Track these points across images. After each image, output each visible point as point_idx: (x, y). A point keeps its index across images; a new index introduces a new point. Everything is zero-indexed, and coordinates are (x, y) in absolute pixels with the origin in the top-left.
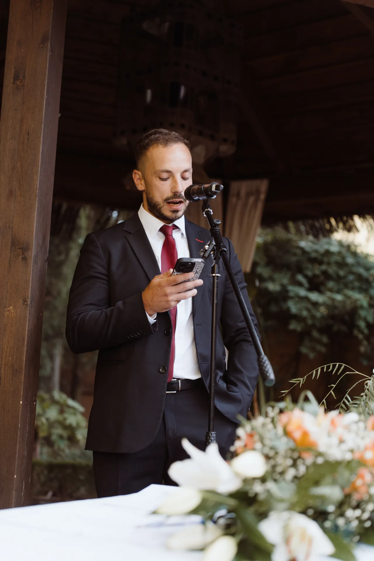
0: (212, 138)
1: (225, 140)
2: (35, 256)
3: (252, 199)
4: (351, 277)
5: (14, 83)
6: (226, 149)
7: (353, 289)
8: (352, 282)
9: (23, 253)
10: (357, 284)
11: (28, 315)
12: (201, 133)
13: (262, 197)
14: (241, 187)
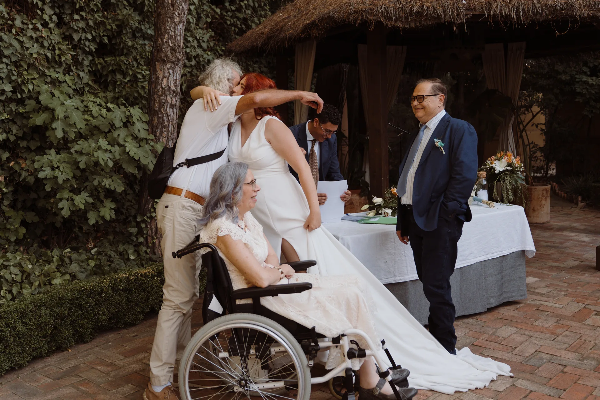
3: (518, 53)
13: (523, 51)
14: (513, 46)
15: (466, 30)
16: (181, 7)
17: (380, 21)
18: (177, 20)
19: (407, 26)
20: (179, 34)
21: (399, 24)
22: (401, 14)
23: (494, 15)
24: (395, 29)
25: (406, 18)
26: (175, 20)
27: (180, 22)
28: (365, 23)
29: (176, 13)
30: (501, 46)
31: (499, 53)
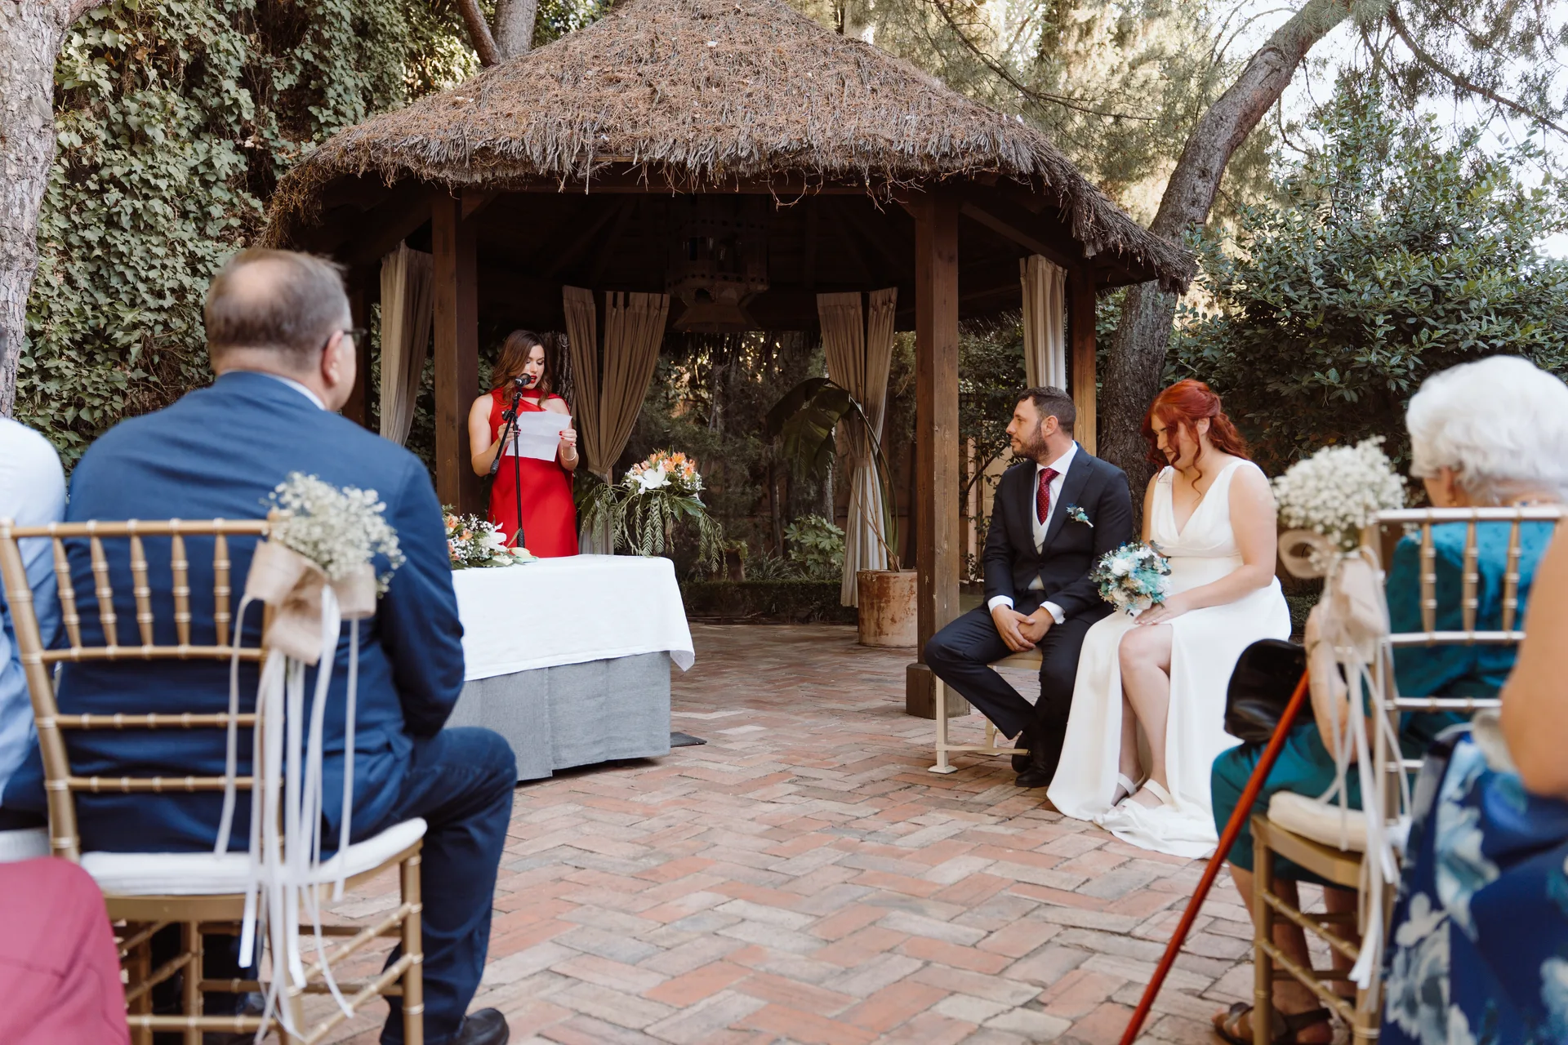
11: (459, 464)
14: (877, 297)
15: (587, 191)
16: (24, 144)
17: (408, 169)
18: (12, 170)
19: (465, 180)
20: (18, 202)
21: (447, 174)
22: (452, 154)
23: (650, 163)
24: (438, 186)
25: (462, 161)
26: (8, 172)
27: (20, 177)
28: (375, 174)
29: (12, 157)
30: (856, 297)
31: (852, 312)
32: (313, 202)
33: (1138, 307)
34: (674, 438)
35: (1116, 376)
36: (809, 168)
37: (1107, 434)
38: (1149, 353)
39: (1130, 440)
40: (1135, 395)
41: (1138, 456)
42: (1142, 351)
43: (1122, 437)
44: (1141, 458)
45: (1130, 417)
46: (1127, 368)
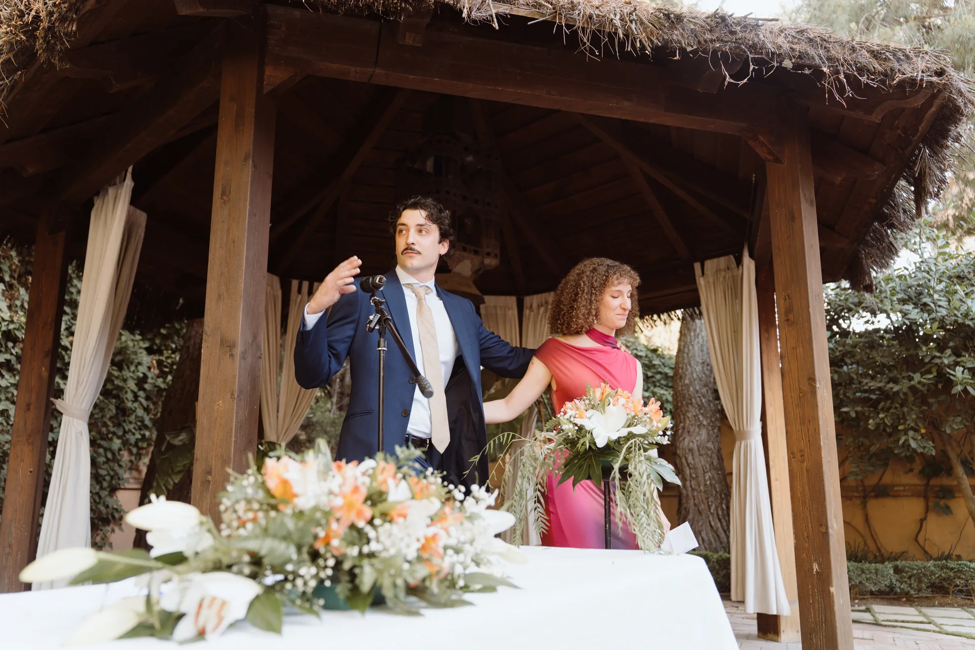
0: (476, 253)
1: (488, 254)
2: (243, 352)
3: (542, 309)
4: (658, 377)
5: (221, 199)
6: (491, 262)
7: (661, 386)
8: (659, 381)
9: (230, 351)
10: (663, 382)
11: (235, 408)
12: (465, 249)
13: (550, 307)
14: (533, 301)
30: (512, 301)
31: (510, 313)
32: (63, 19)
33: (695, 330)
34: (317, 422)
35: (687, 381)
36: (753, 47)
37: (684, 428)
38: (708, 365)
39: (704, 432)
40: (704, 396)
41: (710, 445)
42: (703, 363)
43: (697, 430)
44: (712, 447)
45: (702, 414)
46: (695, 375)
